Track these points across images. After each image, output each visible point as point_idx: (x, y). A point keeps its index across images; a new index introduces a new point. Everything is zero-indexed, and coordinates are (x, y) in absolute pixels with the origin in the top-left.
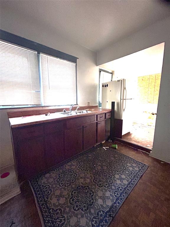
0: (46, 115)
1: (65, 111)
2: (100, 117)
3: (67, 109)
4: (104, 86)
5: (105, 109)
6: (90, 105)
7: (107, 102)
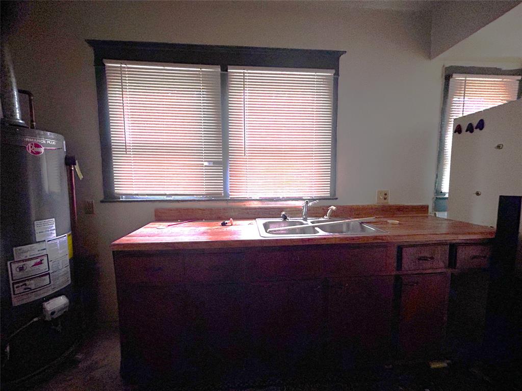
0: (224, 224)
1: (285, 218)
2: (420, 259)
3: (296, 212)
4: (464, 128)
5: (468, 225)
6: (391, 202)
7: (478, 194)
